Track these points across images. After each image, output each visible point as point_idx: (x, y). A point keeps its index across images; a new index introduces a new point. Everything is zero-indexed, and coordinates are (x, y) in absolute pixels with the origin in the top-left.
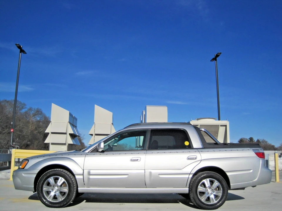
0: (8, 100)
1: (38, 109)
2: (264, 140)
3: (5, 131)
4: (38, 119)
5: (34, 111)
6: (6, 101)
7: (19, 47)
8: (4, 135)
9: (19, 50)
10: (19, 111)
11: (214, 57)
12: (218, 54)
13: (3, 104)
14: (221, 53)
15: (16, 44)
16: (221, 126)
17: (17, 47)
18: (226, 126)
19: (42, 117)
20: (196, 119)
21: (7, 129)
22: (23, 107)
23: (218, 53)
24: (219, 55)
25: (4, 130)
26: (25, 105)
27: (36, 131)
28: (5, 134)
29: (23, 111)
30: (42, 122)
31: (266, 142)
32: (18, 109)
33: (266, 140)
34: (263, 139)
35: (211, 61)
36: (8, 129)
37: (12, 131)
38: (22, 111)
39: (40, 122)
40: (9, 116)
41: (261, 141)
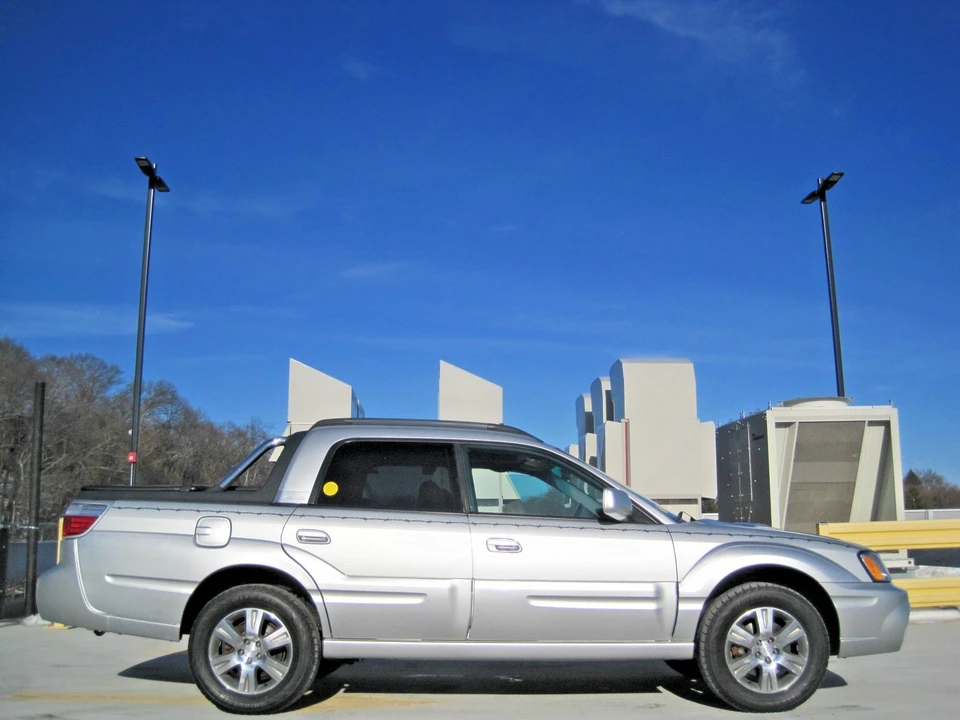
0: (59, 355)
1: (161, 383)
2: (933, 472)
3: (56, 462)
4: (164, 418)
5: (150, 393)
6: (53, 358)
7: (148, 170)
8: (54, 475)
9: (147, 179)
10: (98, 392)
11: (815, 188)
12: (834, 178)
13: (45, 370)
14: (841, 175)
15: (138, 160)
16: (872, 423)
17: (142, 168)
18: (887, 424)
19: (176, 412)
20: (782, 404)
21: (62, 453)
22: (110, 379)
23: (833, 174)
24: (835, 182)
25: (51, 460)
26: (118, 372)
27: (159, 461)
28: (58, 471)
29: (113, 392)
30: (176, 428)
31: (939, 480)
32: (97, 385)
33: (939, 473)
34: (930, 471)
35: (803, 202)
36: (65, 455)
37: (131, 458)
38: (107, 394)
39: (169, 427)
40: (68, 409)
41: (921, 476)
